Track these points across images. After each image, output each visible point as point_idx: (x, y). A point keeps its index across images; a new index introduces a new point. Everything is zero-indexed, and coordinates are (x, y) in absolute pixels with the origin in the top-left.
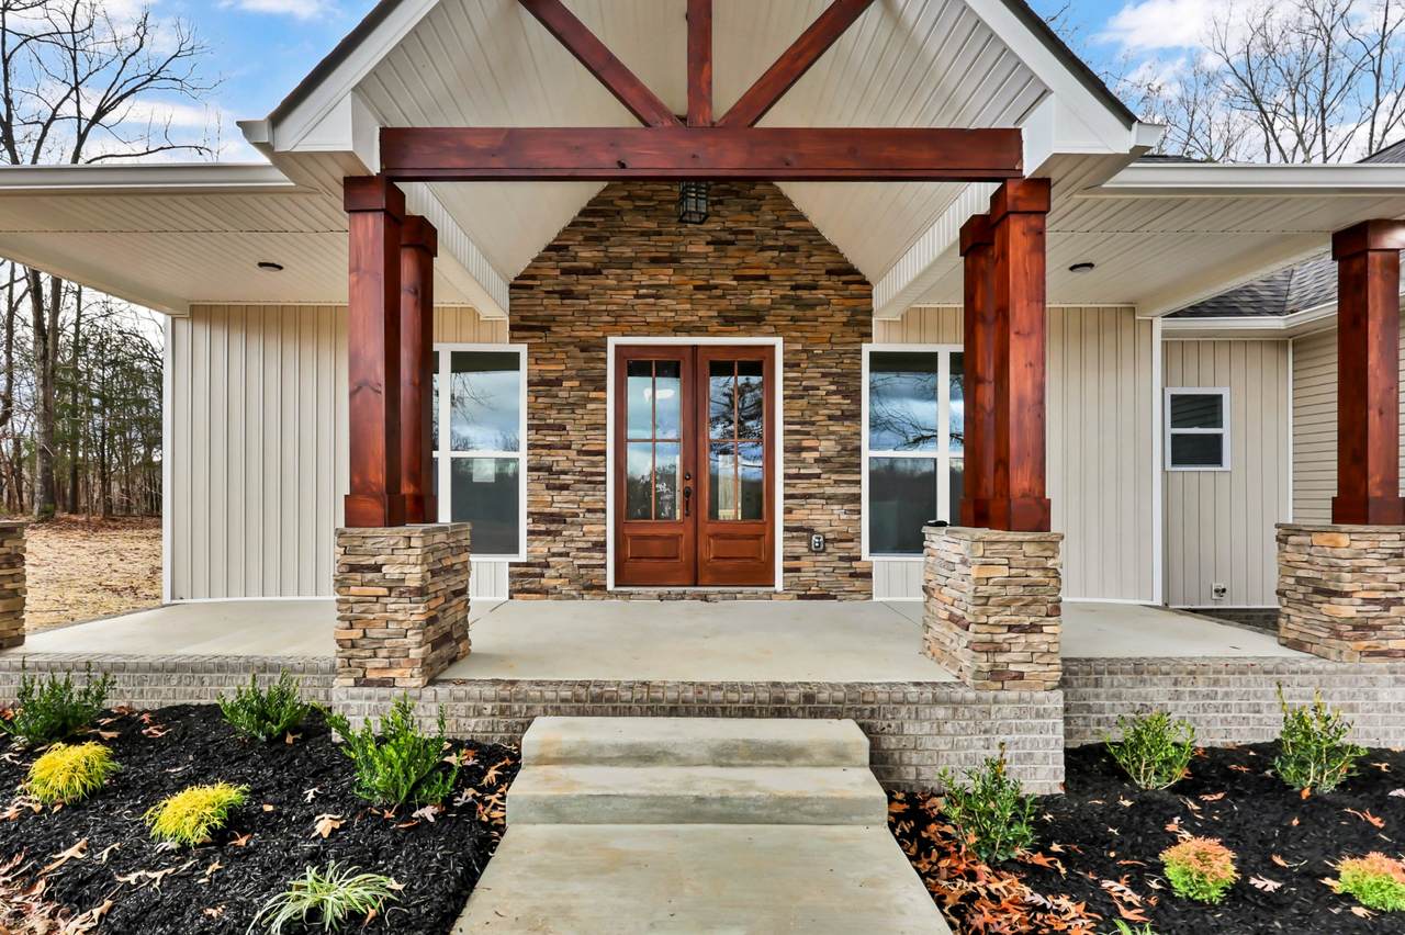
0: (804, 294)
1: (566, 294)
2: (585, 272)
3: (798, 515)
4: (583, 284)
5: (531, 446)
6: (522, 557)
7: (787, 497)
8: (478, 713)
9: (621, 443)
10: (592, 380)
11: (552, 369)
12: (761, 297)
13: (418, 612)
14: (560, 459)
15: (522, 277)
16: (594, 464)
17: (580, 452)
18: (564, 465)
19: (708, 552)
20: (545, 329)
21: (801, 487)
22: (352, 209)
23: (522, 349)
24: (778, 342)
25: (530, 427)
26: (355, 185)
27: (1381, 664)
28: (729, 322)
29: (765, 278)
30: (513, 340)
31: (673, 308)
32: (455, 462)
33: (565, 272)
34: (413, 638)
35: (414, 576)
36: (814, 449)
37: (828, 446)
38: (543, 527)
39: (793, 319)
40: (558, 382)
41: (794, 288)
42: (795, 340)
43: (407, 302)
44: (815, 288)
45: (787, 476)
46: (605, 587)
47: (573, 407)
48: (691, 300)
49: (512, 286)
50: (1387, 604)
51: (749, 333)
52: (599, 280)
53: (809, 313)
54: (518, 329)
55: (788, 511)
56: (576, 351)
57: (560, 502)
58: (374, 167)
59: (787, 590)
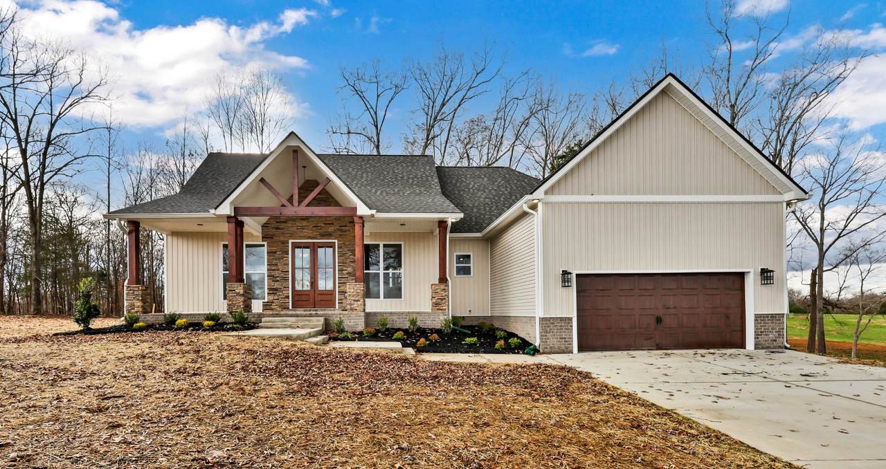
0: (343, 228)
1: (277, 228)
2: (283, 222)
3: (342, 288)
4: (282, 225)
5: (268, 270)
6: (266, 300)
7: (339, 283)
8: (254, 317)
9: (294, 268)
10: (285, 252)
11: (274, 249)
12: (331, 229)
13: (242, 299)
14: (276, 273)
15: (265, 224)
16: (285, 275)
17: (282, 271)
18: (277, 275)
19: (318, 298)
20: (272, 238)
21: (343, 280)
22: (228, 222)
23: (265, 243)
24: (336, 241)
25: (268, 265)
26: (229, 217)
27: (440, 311)
28: (323, 236)
29: (332, 224)
30: (263, 241)
31: (307, 232)
32: (247, 274)
33: (277, 222)
34: (241, 304)
35: (242, 292)
36: (346, 270)
37: (350, 269)
38: (271, 292)
39: (340, 235)
40: (275, 252)
41: (340, 226)
42: (340, 241)
43: (238, 238)
44: (346, 226)
45: (339, 278)
46: (288, 308)
47: (280, 259)
48: (312, 230)
49: (262, 226)
50: (442, 300)
51: (328, 239)
52: (286, 225)
53: (345, 233)
54: (264, 238)
55: (339, 287)
56: (280, 244)
57: (276, 285)
58: (233, 215)
59: (339, 308)
